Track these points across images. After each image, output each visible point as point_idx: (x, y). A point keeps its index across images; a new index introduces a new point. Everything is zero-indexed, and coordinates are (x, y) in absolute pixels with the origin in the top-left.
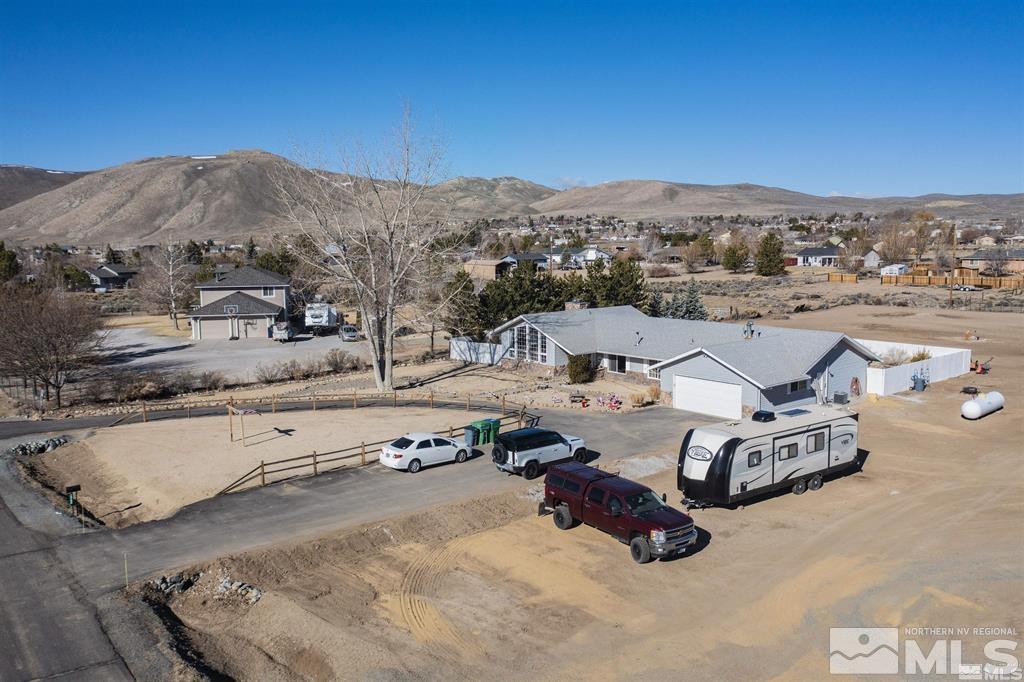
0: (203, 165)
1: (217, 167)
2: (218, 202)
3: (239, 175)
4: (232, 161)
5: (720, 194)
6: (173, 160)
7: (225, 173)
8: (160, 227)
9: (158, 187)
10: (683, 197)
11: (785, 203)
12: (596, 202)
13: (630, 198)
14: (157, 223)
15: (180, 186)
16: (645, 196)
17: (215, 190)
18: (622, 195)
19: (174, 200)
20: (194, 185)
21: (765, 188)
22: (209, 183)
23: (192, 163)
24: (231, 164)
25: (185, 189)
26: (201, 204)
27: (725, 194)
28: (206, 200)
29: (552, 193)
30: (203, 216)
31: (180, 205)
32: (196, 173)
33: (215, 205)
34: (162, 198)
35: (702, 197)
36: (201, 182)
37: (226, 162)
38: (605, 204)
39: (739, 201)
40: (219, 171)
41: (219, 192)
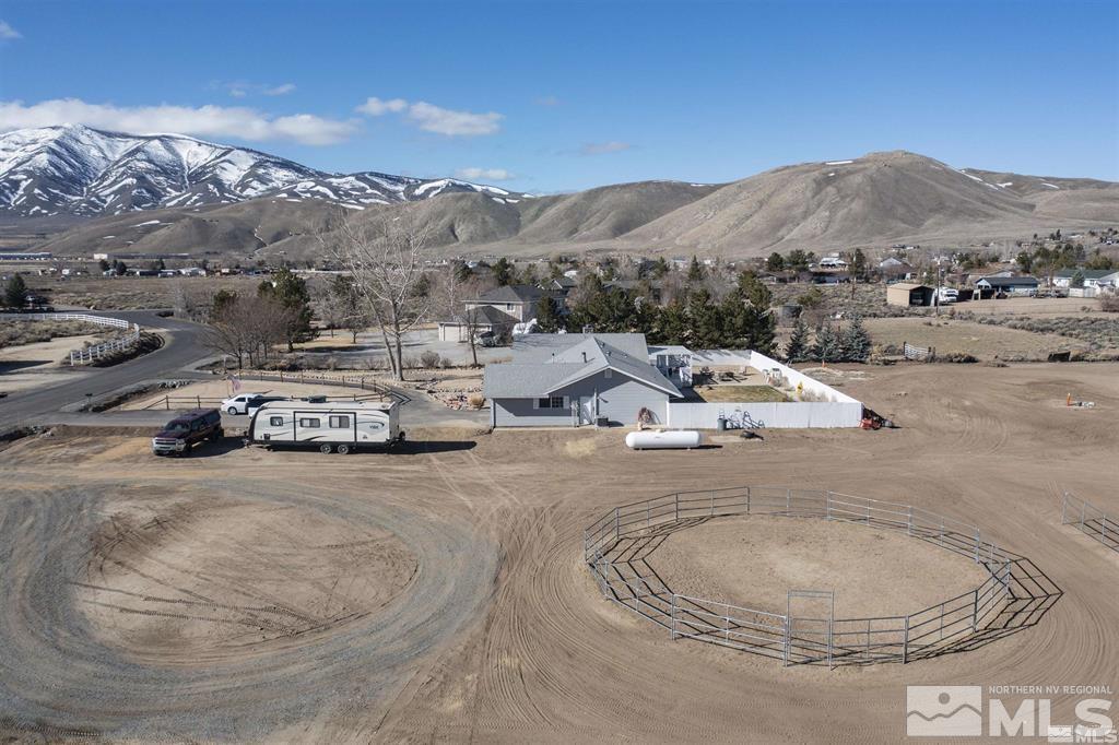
0: (836, 171)
1: (850, 173)
2: (846, 210)
3: (873, 181)
4: (867, 165)
6: (807, 168)
7: (858, 179)
8: (783, 238)
9: (786, 197)
14: (780, 234)
15: (809, 194)
17: (843, 198)
19: (798, 211)
20: (823, 193)
22: (839, 191)
23: (824, 170)
24: (865, 169)
25: (813, 197)
26: (827, 214)
28: (833, 208)
30: (827, 227)
31: (805, 215)
32: (828, 179)
33: (841, 213)
34: (789, 208)
36: (831, 189)
37: (861, 166)
40: (851, 177)
41: (848, 200)
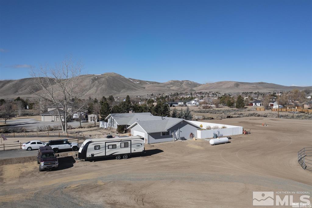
0: (97, 77)
1: (101, 78)
2: (101, 87)
3: (107, 80)
4: (105, 76)
5: (253, 85)
6: (89, 76)
7: (103, 79)
8: (84, 95)
9: (85, 83)
10: (241, 87)
11: (274, 88)
12: (213, 88)
13: (223, 87)
14: (83, 93)
15: (91, 83)
16: (229, 86)
17: (100, 84)
18: (222, 86)
19: (88, 87)
20: (95, 82)
21: (268, 84)
22: (99, 82)
23: (94, 77)
24: (105, 77)
25: (92, 84)
26: (96, 88)
27: (255, 85)
28: (97, 87)
29: (200, 85)
30: (96, 92)
31: (90, 89)
32: (95, 79)
33: (99, 88)
34: (85, 86)
35: (247, 86)
36: (96, 82)
37: (104, 76)
38: (216, 88)
39: (259, 88)
40: (102, 79)
41: (101, 85)
